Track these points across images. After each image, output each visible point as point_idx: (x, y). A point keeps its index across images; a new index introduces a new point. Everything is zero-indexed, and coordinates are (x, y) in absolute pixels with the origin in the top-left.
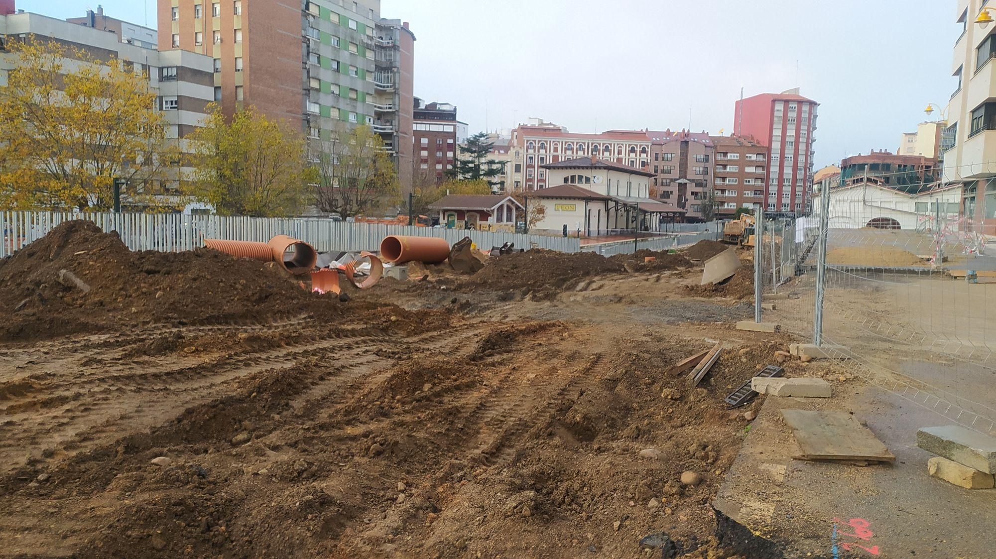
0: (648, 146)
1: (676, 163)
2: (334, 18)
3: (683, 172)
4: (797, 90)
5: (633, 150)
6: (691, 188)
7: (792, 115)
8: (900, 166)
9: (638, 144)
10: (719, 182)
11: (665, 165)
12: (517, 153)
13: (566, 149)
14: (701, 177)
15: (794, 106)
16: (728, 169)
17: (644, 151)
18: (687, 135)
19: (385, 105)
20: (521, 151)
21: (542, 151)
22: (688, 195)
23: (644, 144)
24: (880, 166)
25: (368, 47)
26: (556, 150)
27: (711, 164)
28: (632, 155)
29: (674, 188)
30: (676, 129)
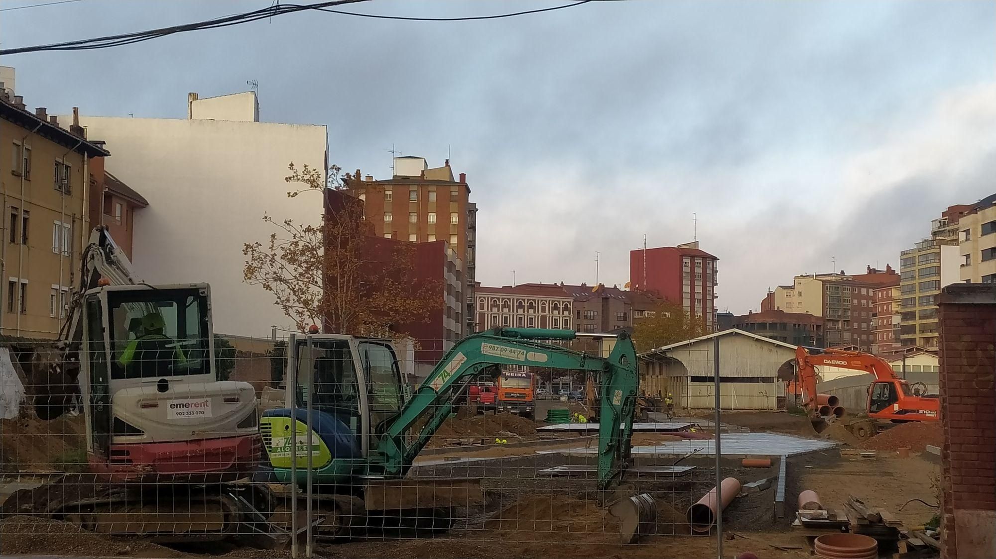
0: (569, 302)
1: (599, 321)
4: (696, 243)
5: (556, 308)
7: (699, 271)
8: (795, 325)
9: (561, 300)
11: (588, 324)
13: (492, 306)
15: (699, 261)
17: (566, 308)
24: (778, 325)
28: (556, 312)
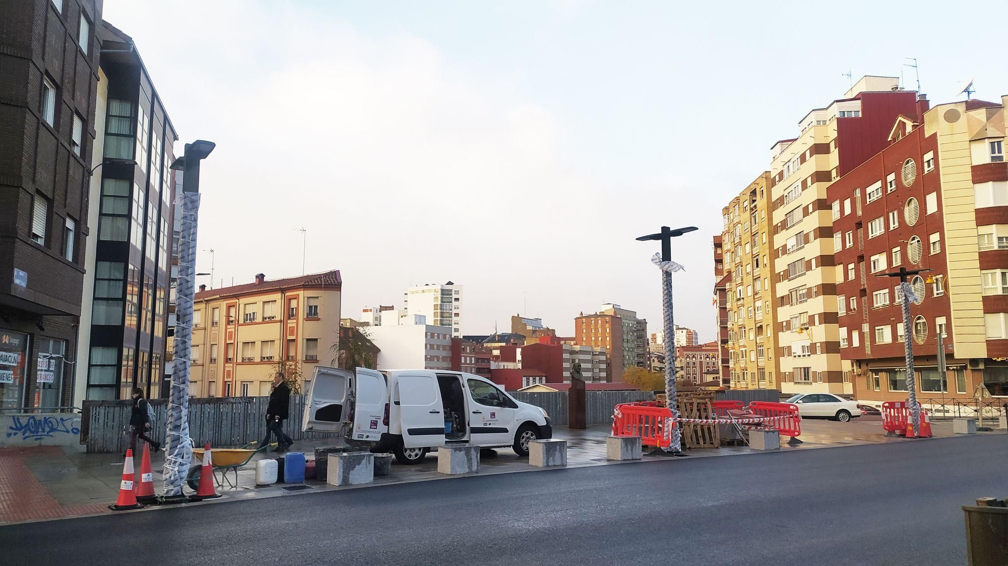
2: (627, 324)
12: (681, 361)
19: (640, 351)
20: (683, 359)
21: (694, 359)
25: (635, 331)
26: (701, 358)
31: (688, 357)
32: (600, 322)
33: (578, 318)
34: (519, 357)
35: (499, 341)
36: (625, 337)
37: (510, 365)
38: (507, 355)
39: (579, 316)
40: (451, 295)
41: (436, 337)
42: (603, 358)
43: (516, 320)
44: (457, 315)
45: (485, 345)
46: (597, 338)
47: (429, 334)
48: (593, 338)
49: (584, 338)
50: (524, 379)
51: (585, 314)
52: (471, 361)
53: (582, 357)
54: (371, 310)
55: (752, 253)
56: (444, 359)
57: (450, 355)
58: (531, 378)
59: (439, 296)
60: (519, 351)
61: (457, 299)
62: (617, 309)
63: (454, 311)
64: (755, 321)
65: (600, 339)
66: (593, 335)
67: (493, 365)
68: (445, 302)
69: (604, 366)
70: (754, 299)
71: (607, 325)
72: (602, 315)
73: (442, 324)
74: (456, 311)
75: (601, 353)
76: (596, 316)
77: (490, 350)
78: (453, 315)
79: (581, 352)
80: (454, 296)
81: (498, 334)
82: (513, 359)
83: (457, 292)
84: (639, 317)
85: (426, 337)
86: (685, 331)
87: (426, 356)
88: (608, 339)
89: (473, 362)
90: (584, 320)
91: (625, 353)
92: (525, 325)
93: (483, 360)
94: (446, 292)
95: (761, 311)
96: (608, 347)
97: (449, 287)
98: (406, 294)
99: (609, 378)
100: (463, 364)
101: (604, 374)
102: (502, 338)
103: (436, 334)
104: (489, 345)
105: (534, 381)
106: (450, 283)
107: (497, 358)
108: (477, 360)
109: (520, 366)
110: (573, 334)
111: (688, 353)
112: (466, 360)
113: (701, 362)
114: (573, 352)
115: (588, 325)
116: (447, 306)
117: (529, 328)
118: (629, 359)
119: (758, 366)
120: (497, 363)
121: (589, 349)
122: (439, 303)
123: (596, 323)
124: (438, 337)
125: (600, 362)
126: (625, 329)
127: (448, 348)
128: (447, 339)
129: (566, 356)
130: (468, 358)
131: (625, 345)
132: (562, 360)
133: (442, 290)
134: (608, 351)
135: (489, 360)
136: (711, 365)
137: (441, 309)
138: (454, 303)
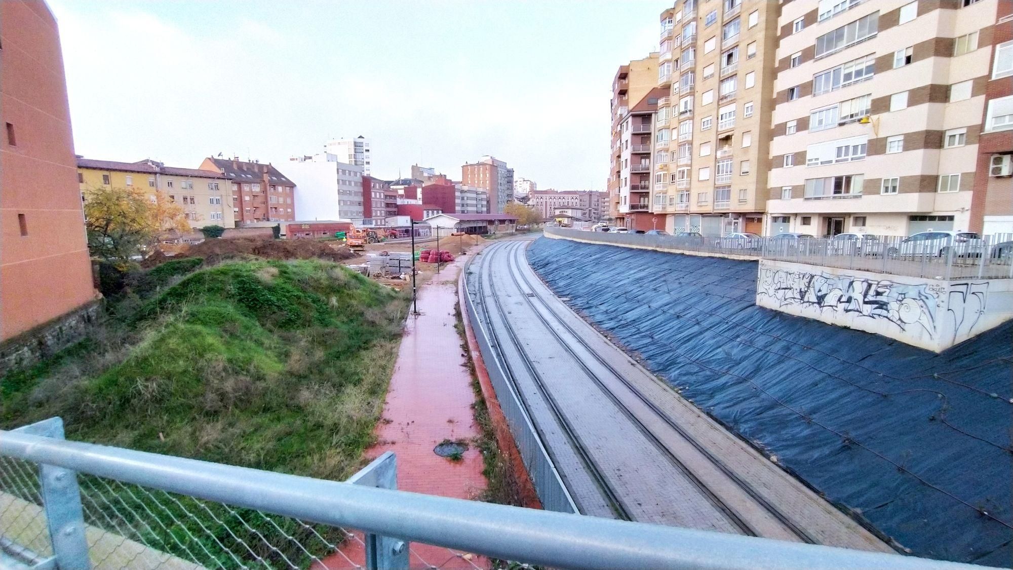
1: (588, 202)
2: (500, 172)
3: (590, 206)
6: (593, 211)
9: (574, 196)
10: (603, 209)
11: (584, 203)
14: (596, 207)
16: (606, 204)
17: (576, 198)
18: (591, 192)
20: (534, 200)
21: (542, 200)
22: (592, 214)
23: (576, 196)
25: (506, 177)
26: (546, 199)
27: (600, 203)
29: (587, 211)
30: (587, 190)
31: (538, 198)
32: (481, 169)
33: (464, 166)
34: (419, 194)
35: (402, 184)
36: (499, 181)
37: (412, 202)
38: (410, 194)
39: (465, 164)
40: (362, 147)
41: (347, 174)
42: (484, 196)
43: (415, 168)
44: (368, 163)
45: (392, 187)
46: (479, 181)
47: (340, 170)
48: (476, 182)
49: (469, 182)
50: (425, 212)
51: (469, 163)
52: (380, 196)
53: (469, 195)
54: (297, 159)
55: (721, 47)
56: (356, 193)
57: (362, 191)
58: (430, 212)
59: (353, 147)
60: (419, 191)
61: (368, 151)
62: (493, 160)
63: (366, 160)
64: (717, 131)
65: (481, 182)
66: (476, 179)
67: (399, 202)
68: (358, 152)
69: (485, 203)
70: (718, 105)
71: (487, 172)
72: (483, 164)
73: (356, 164)
74: (367, 160)
75: (483, 193)
76: (479, 164)
77: (396, 191)
78: (365, 163)
79: (469, 191)
80: (365, 148)
81: (401, 178)
82: (415, 197)
83: (367, 145)
84: (509, 167)
85: (338, 173)
86: (529, 182)
87: (339, 190)
88: (488, 182)
89: (382, 197)
90: (469, 168)
91: (499, 194)
92: (422, 172)
93: (391, 197)
94: (358, 145)
95: (734, 117)
96: (488, 188)
97: (361, 140)
98: (325, 146)
99: (488, 211)
100: (374, 198)
101: (485, 209)
102: (405, 182)
103: (347, 172)
104: (395, 187)
105: (433, 213)
106: (361, 137)
107: (401, 196)
108: (386, 196)
109: (420, 202)
110: (460, 179)
111: (538, 195)
112: (375, 195)
113: (546, 202)
114: (462, 192)
115: (473, 173)
116: (359, 156)
117: (426, 175)
118: (502, 198)
119: (715, 184)
120: (402, 200)
121: (474, 189)
122: (353, 153)
123: (479, 170)
124: (350, 174)
125: (482, 200)
126: (499, 175)
127: (359, 184)
128: (358, 176)
129: (457, 194)
130: (378, 194)
131: (499, 187)
132: (454, 197)
133: (355, 143)
134: (487, 192)
135: (395, 197)
136: (553, 204)
137: (355, 158)
138: (366, 154)
